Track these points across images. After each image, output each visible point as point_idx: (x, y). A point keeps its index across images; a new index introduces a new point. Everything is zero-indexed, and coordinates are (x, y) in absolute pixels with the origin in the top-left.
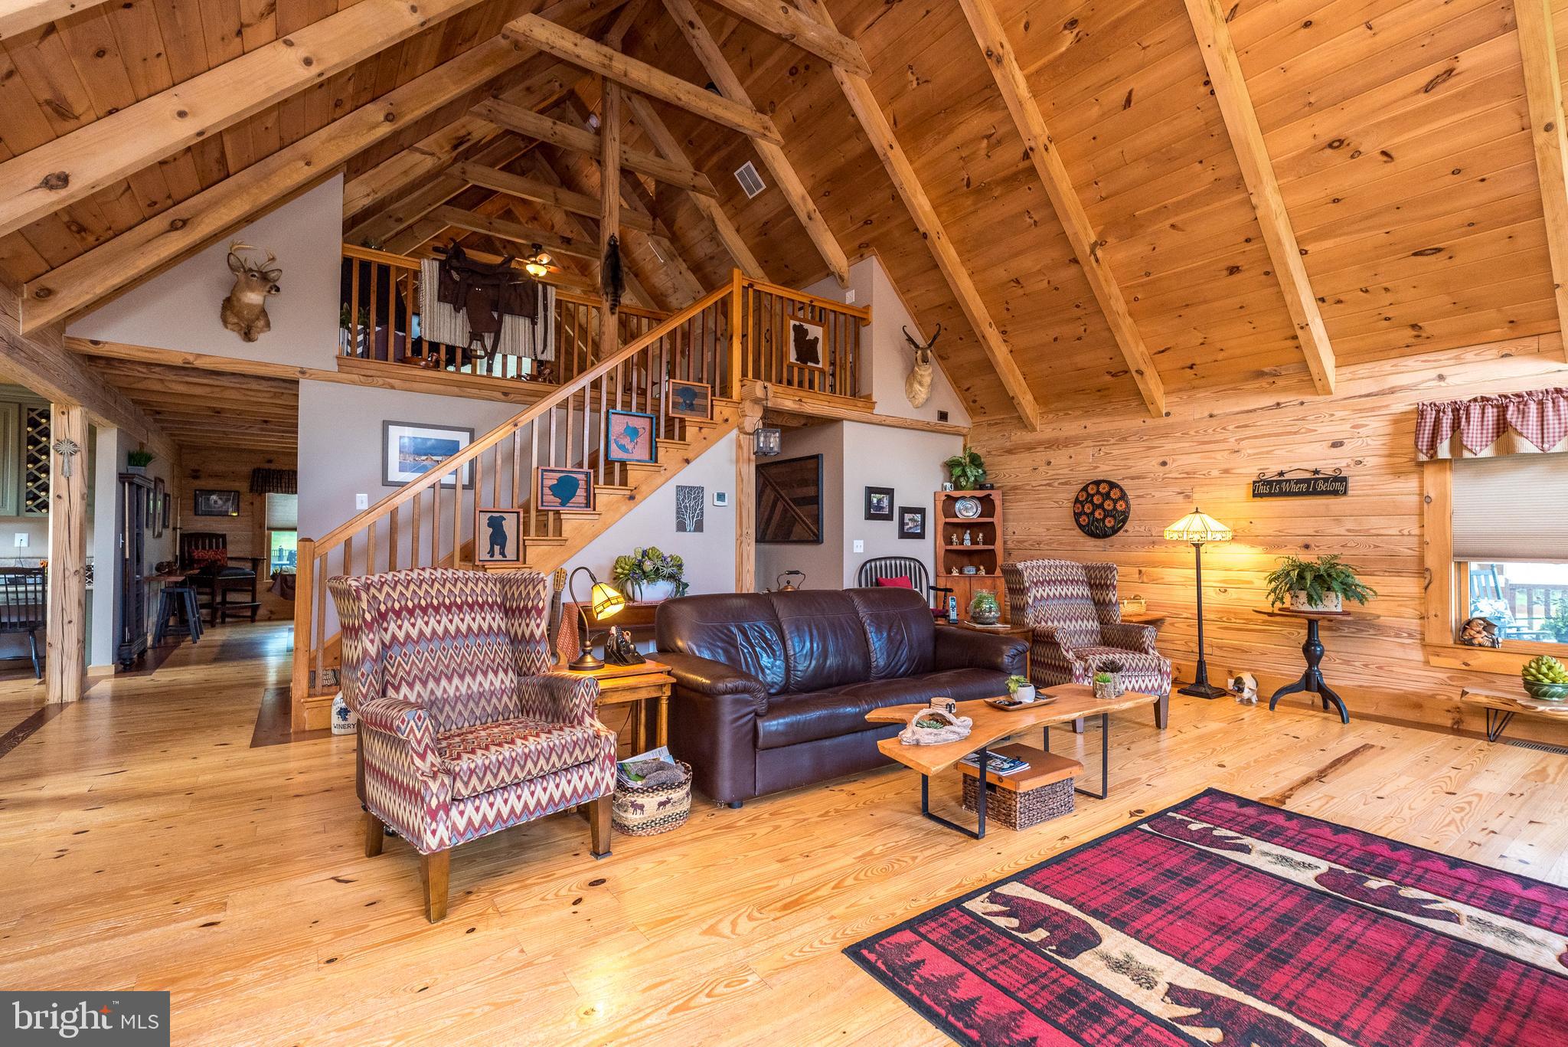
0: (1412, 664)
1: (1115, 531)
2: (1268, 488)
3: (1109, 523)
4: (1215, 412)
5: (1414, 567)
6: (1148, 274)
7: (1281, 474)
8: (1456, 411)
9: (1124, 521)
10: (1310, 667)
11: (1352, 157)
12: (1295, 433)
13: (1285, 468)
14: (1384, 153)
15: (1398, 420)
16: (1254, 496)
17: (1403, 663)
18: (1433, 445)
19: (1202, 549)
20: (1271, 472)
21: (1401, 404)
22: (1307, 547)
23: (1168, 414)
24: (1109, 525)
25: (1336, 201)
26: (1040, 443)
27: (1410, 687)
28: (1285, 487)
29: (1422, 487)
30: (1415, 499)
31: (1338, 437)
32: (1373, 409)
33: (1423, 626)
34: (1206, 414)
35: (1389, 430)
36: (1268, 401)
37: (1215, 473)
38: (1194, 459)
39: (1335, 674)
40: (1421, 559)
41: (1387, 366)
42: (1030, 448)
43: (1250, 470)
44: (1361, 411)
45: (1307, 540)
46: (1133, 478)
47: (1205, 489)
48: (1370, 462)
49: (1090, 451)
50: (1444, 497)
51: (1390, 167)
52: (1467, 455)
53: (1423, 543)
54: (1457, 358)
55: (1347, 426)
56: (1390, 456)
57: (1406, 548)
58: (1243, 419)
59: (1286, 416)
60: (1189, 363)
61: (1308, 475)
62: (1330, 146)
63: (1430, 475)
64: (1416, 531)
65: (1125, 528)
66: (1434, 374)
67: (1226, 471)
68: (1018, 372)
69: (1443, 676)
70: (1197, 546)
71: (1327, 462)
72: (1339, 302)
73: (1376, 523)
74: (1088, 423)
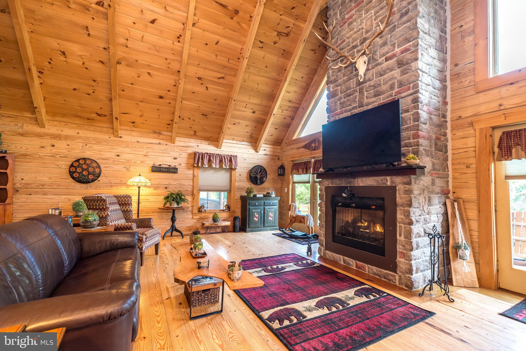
0: (189, 219)
1: (93, 180)
2: (157, 169)
3: (91, 177)
4: (139, 141)
5: (191, 193)
6: (132, 84)
7: (160, 165)
8: (202, 155)
9: (98, 177)
10: (173, 224)
11: (201, 84)
12: (164, 153)
13: (161, 164)
14: (207, 87)
15: (190, 155)
16: (152, 171)
17: (188, 219)
18: (198, 163)
19: (141, 189)
20: (157, 164)
21: (191, 151)
22: (166, 188)
23: (121, 137)
24: (91, 178)
25: (193, 93)
26: (47, 135)
27: (189, 225)
28: (162, 170)
29: (194, 173)
30: (192, 176)
31: (175, 156)
32: (184, 150)
33: (192, 209)
34: (136, 141)
35: (187, 157)
36: (157, 141)
37: (138, 162)
38: (131, 156)
39: (178, 225)
40: (193, 191)
41: (187, 140)
42: (39, 136)
43: (150, 162)
44: (181, 150)
45: (167, 186)
46: (103, 159)
47: (135, 167)
48: (183, 165)
49: (81, 145)
50: (198, 176)
51: (207, 91)
52: (204, 166)
53: (193, 187)
54: (201, 142)
55: (178, 154)
56: (187, 164)
57: (190, 189)
58: (149, 146)
59: (162, 147)
60: (133, 121)
61: (167, 166)
62: (198, 78)
63: (196, 170)
64: (192, 184)
65: (98, 179)
66: (196, 145)
67: (142, 162)
68: (42, 95)
69: (195, 221)
70: (139, 187)
71: (173, 164)
72: (183, 119)
73: (183, 182)
74: (80, 132)
